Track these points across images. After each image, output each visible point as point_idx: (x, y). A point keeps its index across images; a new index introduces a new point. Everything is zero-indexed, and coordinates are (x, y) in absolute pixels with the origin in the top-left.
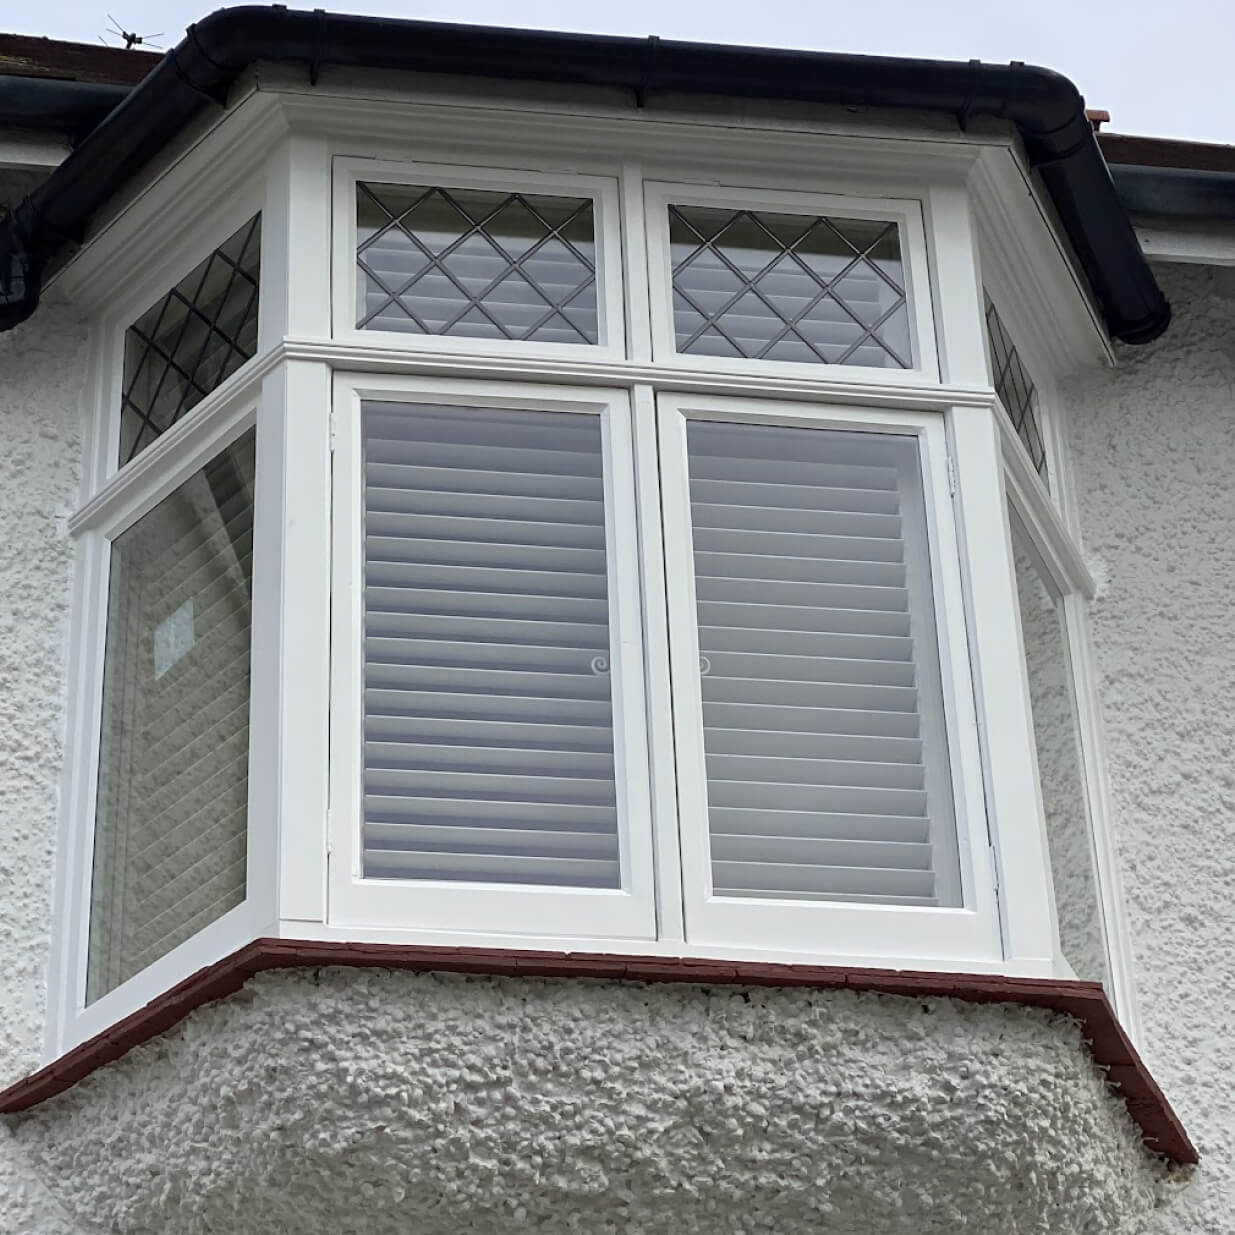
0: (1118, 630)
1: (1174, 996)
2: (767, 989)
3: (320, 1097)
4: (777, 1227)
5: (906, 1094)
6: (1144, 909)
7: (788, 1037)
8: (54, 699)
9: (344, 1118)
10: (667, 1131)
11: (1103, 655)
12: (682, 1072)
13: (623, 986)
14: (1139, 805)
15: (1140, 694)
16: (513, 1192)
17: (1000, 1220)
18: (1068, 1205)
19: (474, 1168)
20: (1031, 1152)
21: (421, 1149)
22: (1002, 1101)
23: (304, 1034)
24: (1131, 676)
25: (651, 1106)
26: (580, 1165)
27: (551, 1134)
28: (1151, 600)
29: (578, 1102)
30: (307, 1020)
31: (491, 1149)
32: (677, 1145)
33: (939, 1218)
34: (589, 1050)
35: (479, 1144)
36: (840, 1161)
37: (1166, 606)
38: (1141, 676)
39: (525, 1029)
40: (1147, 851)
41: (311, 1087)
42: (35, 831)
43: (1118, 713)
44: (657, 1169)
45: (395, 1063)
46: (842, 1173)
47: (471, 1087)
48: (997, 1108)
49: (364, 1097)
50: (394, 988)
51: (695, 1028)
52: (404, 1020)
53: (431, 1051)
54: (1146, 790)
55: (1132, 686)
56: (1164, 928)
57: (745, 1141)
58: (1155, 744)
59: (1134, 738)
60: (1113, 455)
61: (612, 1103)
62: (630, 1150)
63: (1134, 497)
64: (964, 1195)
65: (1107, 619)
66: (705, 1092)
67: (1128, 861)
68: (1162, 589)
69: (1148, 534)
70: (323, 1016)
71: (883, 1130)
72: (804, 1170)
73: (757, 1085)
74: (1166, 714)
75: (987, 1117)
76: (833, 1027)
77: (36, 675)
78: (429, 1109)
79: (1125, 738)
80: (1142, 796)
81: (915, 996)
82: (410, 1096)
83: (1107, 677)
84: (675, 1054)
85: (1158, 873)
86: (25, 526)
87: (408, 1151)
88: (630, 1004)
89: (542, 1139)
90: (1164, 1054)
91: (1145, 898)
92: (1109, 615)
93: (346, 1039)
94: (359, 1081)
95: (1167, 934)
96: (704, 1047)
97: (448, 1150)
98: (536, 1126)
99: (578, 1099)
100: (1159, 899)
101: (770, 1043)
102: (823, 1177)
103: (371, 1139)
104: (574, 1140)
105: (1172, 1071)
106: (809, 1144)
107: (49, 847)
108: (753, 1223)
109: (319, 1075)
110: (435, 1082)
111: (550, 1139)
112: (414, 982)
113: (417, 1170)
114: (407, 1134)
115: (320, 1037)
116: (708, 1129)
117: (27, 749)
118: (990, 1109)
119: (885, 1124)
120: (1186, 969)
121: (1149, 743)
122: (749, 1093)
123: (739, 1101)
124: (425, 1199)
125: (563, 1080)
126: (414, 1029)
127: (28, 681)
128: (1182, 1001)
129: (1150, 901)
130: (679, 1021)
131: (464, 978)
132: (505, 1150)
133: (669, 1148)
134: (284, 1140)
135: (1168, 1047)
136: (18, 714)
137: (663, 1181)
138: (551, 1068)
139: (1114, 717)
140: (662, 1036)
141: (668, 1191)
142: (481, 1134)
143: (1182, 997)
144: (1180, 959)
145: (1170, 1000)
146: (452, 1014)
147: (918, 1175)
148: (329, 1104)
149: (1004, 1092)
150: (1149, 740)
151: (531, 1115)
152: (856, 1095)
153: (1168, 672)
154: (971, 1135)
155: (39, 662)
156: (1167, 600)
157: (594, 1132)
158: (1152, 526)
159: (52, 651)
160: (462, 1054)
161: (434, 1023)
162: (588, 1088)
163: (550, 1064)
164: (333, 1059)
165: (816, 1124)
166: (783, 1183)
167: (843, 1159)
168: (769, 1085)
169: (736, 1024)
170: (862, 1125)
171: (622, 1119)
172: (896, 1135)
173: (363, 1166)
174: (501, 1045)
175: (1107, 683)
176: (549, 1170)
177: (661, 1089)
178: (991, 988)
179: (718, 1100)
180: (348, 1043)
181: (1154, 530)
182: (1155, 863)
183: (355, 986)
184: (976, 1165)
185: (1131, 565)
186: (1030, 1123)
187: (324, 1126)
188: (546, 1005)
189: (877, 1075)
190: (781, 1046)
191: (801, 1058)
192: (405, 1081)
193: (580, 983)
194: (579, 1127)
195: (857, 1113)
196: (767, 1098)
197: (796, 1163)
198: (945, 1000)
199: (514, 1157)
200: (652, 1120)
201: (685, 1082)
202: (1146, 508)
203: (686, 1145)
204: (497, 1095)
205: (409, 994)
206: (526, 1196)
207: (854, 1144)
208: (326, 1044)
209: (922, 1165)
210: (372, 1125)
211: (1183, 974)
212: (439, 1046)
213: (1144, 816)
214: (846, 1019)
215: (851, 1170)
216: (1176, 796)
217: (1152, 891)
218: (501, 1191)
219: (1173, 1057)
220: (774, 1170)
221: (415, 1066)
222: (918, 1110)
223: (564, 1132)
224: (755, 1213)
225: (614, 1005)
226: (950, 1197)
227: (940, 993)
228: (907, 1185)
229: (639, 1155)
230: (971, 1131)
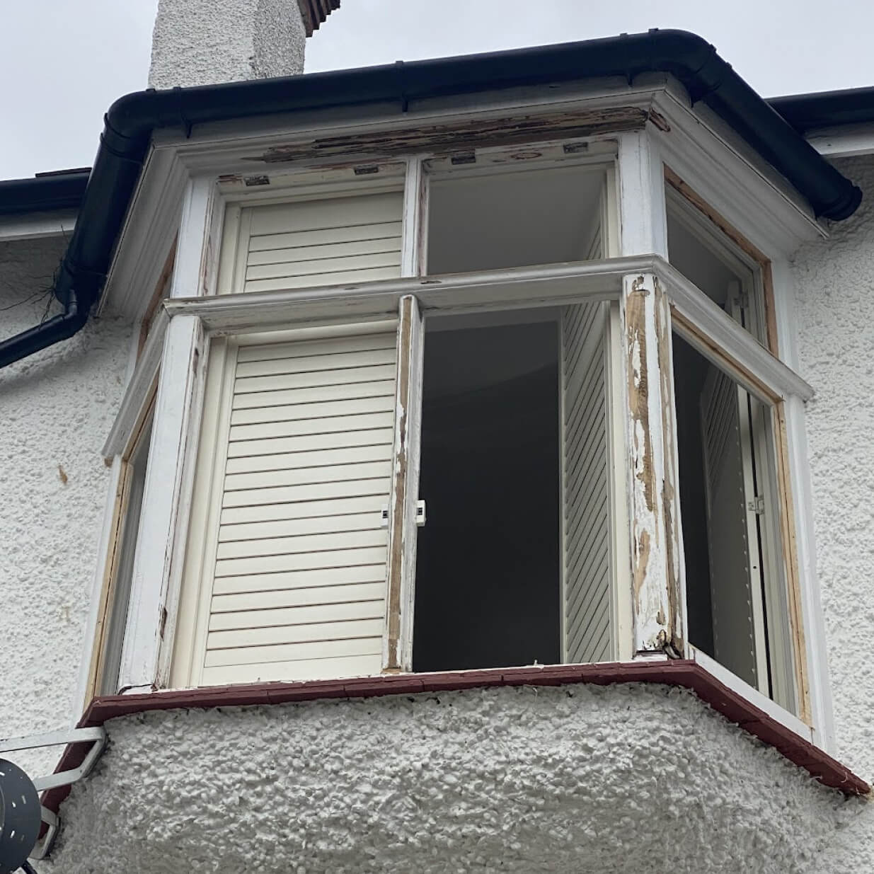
0: (828, 420)
1: (859, 674)
2: (450, 692)
3: (151, 802)
4: (488, 864)
5: (554, 756)
6: (838, 614)
7: (470, 725)
8: (88, 567)
9: (168, 816)
10: (389, 802)
11: (814, 439)
12: (394, 758)
13: (350, 702)
14: (837, 540)
15: (841, 463)
16: (293, 856)
17: (662, 844)
18: (724, 830)
19: (260, 842)
20: (666, 790)
21: (223, 832)
22: (628, 755)
23: (135, 760)
24: (834, 451)
25: (375, 785)
26: (332, 831)
27: (309, 812)
28: (853, 396)
29: (325, 787)
30: (135, 751)
31: (270, 827)
32: (399, 811)
33: (606, 847)
34: (329, 749)
35: (262, 824)
36: (517, 811)
37: (864, 398)
38: (843, 450)
39: (285, 740)
40: (841, 573)
41: (143, 796)
42: (68, 654)
43: (824, 478)
44: (386, 829)
45: (195, 773)
46: (520, 820)
47: (251, 785)
48: (624, 761)
49: (178, 800)
50: (190, 722)
51: (402, 726)
52: (201, 743)
53: (219, 763)
54: (843, 529)
55: (836, 458)
56: (852, 626)
57: (447, 802)
58: (851, 496)
59: (835, 494)
60: (828, 300)
61: (346, 786)
62: (365, 818)
63: (843, 326)
64: (619, 827)
65: (818, 413)
66: (410, 770)
67: (827, 581)
68: (861, 387)
69: (853, 350)
70: (144, 746)
71: (543, 784)
72: (493, 820)
73: (447, 761)
74: (860, 474)
75: (618, 767)
76: (501, 714)
77: (78, 553)
78: (223, 803)
79: (828, 495)
80: (839, 534)
81: (559, 686)
82: (208, 795)
83: (816, 454)
84: (390, 746)
85: (849, 587)
86: (80, 460)
87: (213, 834)
88: (356, 714)
89: (302, 816)
90: (849, 717)
91: (839, 607)
92: (820, 411)
93: (162, 760)
94: (172, 789)
95: (856, 629)
96: (411, 739)
97: (240, 830)
98: (298, 807)
99: (326, 785)
100: (850, 606)
101: (458, 731)
102: (508, 823)
103: (188, 828)
104: (324, 814)
105: (854, 728)
106: (492, 800)
107: (75, 664)
108: (468, 862)
109: (147, 787)
110: (224, 784)
111: (309, 815)
112: (203, 716)
113: (223, 847)
114: (211, 822)
115: (147, 762)
116: (417, 797)
117: (68, 602)
118: (619, 761)
119: (544, 780)
120: (869, 653)
121: (846, 496)
122: (443, 768)
123: (436, 775)
124: (237, 868)
125: (314, 773)
126: (208, 749)
127: (73, 558)
128: (865, 677)
129: (842, 607)
130: (393, 722)
131: (240, 710)
132: (281, 827)
133: (393, 814)
134: (138, 836)
135: (852, 711)
136: (64, 580)
137: (394, 838)
138: (303, 765)
139: (820, 481)
140: (380, 734)
141: (399, 844)
142: (261, 817)
143: (864, 674)
144: (864, 647)
145: (855, 677)
146: (234, 735)
147: (580, 816)
148: (157, 807)
149: (629, 748)
150: (846, 494)
151: (293, 800)
152: (522, 762)
153: (864, 444)
154: (608, 782)
155: (80, 545)
156: (864, 394)
157: (337, 807)
158: (856, 345)
159: (89, 537)
160: (242, 762)
161: (221, 743)
162: (330, 777)
163: (303, 762)
164: (156, 776)
165: (496, 785)
166: (479, 831)
167: (520, 809)
168: (458, 761)
169: (432, 720)
170: (526, 782)
171: (355, 796)
172: (551, 787)
173: (188, 849)
174: (268, 753)
175: (816, 458)
176: (314, 838)
177: (381, 772)
178: (610, 673)
179: (419, 775)
180: (163, 763)
181: (858, 347)
182: (847, 581)
183: (164, 723)
184: (619, 804)
185: (838, 373)
186: (657, 770)
187: (157, 823)
188: (298, 722)
189: (533, 744)
190: (467, 732)
191: (480, 739)
192: (204, 786)
193: (319, 703)
194: (328, 805)
195: (522, 774)
196: (458, 771)
197: (487, 815)
198: (581, 686)
199: (287, 831)
200: (377, 794)
201: (397, 765)
202: (851, 332)
203: (405, 811)
204: (269, 789)
205: (202, 725)
206: (301, 858)
207: (524, 797)
208: (149, 766)
209: (579, 808)
210: (185, 818)
211: (866, 657)
212: (224, 759)
213: (840, 548)
214: (510, 708)
215: (526, 817)
216: (867, 531)
217: (845, 601)
218: (283, 856)
219: (856, 718)
220: (472, 822)
221: (209, 773)
222: (565, 767)
223: (318, 810)
224: (469, 855)
225: (344, 716)
226: (608, 830)
227: (575, 681)
228: (573, 824)
229: (371, 821)
230: (608, 779)
